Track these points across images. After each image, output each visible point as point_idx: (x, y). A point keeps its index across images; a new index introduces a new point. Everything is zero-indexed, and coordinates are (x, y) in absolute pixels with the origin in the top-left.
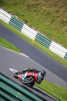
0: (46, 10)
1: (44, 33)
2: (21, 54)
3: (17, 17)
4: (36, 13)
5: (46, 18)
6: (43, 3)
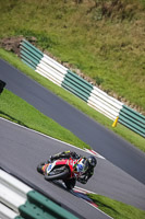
0: (142, 56)
1: (138, 105)
5: (143, 74)
6: (135, 41)
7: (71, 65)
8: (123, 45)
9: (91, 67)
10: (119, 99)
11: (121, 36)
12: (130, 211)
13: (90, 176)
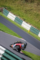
0: (36, 13)
1: (35, 26)
2: (21, 39)
3: (19, 17)
4: (30, 15)
5: (37, 18)
6: (34, 9)
7: (17, 15)
8: (31, 10)
9: (22, 16)
10: (30, 25)
11: (31, 7)
12: (33, 55)
13: (25, 48)
